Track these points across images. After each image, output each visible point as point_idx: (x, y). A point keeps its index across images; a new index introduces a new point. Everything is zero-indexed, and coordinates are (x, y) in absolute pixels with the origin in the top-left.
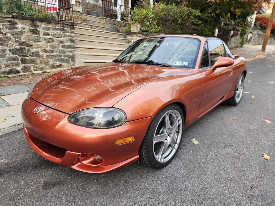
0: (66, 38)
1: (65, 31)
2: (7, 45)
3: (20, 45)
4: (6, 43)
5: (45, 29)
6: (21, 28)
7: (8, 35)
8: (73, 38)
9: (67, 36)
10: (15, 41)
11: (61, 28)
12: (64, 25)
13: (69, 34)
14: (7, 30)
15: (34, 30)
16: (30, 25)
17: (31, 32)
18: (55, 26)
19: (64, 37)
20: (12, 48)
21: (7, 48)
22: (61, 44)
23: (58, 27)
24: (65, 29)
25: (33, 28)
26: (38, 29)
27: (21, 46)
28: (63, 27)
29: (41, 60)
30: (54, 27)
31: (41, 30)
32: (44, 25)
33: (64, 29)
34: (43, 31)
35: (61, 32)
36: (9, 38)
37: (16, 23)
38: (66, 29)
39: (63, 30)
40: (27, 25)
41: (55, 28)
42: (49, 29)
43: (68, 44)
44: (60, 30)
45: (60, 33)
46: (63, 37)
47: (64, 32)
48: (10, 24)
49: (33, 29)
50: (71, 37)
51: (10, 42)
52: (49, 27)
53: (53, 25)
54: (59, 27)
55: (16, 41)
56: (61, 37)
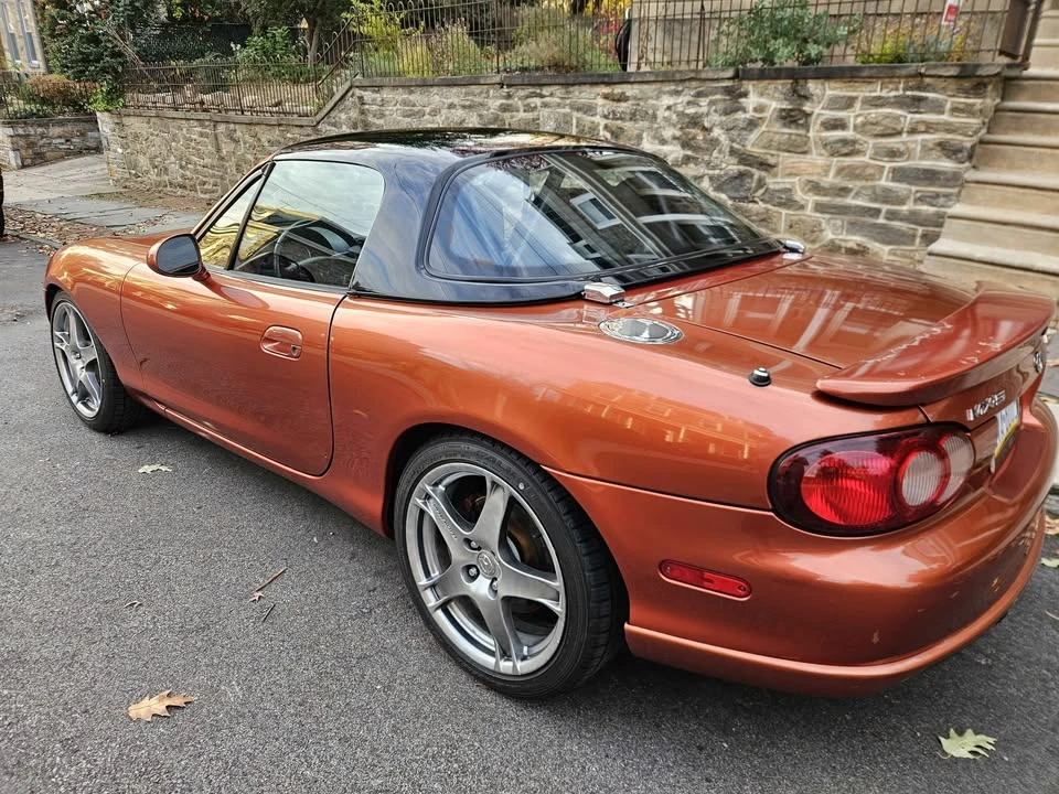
0: (920, 137)
1: (923, 104)
2: (708, 164)
3: (740, 163)
4: (706, 158)
5: (835, 103)
6: (755, 110)
7: (717, 132)
8: (960, 137)
9: (930, 128)
10: (728, 149)
11: (908, 96)
12: (927, 80)
13: (945, 117)
14: (716, 118)
15: (793, 114)
16: (782, 97)
17: (784, 118)
18: (877, 90)
19: (913, 131)
20: (717, 172)
21: (707, 171)
22: (888, 165)
23: (893, 94)
24: (926, 98)
25: (791, 104)
26: (807, 108)
27: (742, 168)
28: (919, 88)
29: (793, 218)
30: (874, 94)
31: (817, 111)
32: (835, 89)
33: (920, 99)
34: (823, 112)
35: (899, 112)
36: (715, 142)
37: (745, 95)
38: (931, 95)
39: (916, 104)
40: (773, 98)
41: (880, 98)
42: (849, 103)
43: (927, 164)
44: (899, 102)
45: (897, 118)
46: (904, 135)
47: (921, 113)
48: (728, 98)
49: (791, 110)
50: (948, 131)
51: (715, 154)
52: (854, 94)
53: (870, 87)
54: (897, 89)
55: (733, 152)
56: (899, 133)
